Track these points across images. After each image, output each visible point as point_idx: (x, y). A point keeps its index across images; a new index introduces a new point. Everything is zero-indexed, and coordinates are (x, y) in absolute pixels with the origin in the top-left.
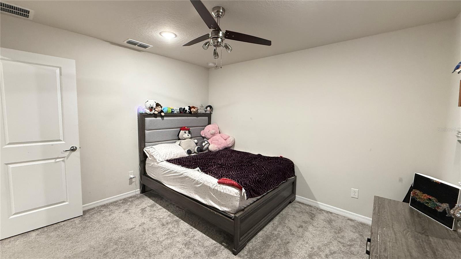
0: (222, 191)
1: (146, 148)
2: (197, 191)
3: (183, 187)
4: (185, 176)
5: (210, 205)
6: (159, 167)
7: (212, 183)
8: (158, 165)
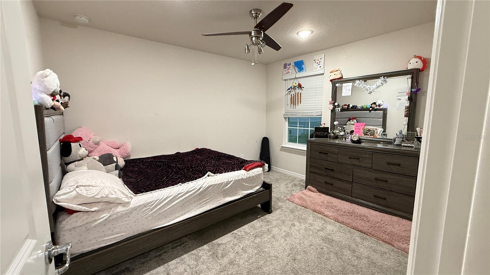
0: (254, 175)
1: (55, 197)
2: (226, 193)
3: (205, 202)
4: (207, 187)
5: (245, 195)
6: (135, 209)
7: (242, 175)
8: (131, 206)
